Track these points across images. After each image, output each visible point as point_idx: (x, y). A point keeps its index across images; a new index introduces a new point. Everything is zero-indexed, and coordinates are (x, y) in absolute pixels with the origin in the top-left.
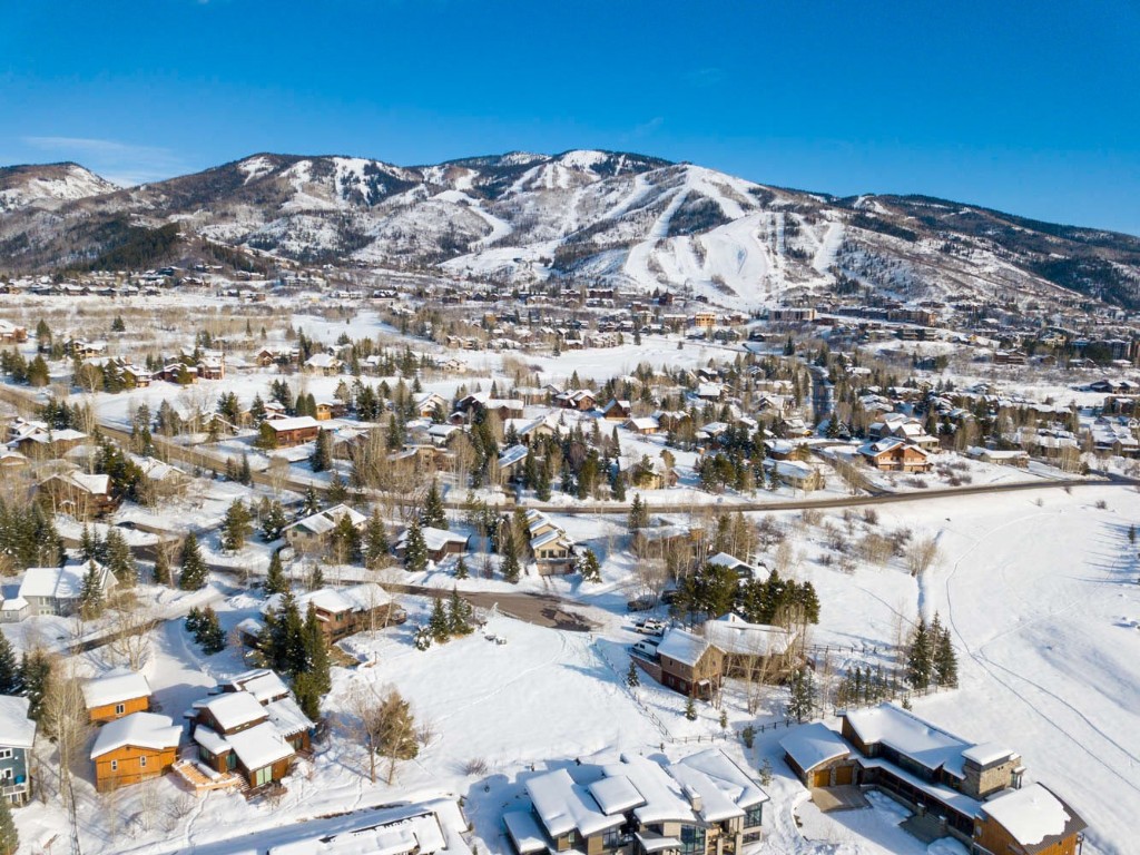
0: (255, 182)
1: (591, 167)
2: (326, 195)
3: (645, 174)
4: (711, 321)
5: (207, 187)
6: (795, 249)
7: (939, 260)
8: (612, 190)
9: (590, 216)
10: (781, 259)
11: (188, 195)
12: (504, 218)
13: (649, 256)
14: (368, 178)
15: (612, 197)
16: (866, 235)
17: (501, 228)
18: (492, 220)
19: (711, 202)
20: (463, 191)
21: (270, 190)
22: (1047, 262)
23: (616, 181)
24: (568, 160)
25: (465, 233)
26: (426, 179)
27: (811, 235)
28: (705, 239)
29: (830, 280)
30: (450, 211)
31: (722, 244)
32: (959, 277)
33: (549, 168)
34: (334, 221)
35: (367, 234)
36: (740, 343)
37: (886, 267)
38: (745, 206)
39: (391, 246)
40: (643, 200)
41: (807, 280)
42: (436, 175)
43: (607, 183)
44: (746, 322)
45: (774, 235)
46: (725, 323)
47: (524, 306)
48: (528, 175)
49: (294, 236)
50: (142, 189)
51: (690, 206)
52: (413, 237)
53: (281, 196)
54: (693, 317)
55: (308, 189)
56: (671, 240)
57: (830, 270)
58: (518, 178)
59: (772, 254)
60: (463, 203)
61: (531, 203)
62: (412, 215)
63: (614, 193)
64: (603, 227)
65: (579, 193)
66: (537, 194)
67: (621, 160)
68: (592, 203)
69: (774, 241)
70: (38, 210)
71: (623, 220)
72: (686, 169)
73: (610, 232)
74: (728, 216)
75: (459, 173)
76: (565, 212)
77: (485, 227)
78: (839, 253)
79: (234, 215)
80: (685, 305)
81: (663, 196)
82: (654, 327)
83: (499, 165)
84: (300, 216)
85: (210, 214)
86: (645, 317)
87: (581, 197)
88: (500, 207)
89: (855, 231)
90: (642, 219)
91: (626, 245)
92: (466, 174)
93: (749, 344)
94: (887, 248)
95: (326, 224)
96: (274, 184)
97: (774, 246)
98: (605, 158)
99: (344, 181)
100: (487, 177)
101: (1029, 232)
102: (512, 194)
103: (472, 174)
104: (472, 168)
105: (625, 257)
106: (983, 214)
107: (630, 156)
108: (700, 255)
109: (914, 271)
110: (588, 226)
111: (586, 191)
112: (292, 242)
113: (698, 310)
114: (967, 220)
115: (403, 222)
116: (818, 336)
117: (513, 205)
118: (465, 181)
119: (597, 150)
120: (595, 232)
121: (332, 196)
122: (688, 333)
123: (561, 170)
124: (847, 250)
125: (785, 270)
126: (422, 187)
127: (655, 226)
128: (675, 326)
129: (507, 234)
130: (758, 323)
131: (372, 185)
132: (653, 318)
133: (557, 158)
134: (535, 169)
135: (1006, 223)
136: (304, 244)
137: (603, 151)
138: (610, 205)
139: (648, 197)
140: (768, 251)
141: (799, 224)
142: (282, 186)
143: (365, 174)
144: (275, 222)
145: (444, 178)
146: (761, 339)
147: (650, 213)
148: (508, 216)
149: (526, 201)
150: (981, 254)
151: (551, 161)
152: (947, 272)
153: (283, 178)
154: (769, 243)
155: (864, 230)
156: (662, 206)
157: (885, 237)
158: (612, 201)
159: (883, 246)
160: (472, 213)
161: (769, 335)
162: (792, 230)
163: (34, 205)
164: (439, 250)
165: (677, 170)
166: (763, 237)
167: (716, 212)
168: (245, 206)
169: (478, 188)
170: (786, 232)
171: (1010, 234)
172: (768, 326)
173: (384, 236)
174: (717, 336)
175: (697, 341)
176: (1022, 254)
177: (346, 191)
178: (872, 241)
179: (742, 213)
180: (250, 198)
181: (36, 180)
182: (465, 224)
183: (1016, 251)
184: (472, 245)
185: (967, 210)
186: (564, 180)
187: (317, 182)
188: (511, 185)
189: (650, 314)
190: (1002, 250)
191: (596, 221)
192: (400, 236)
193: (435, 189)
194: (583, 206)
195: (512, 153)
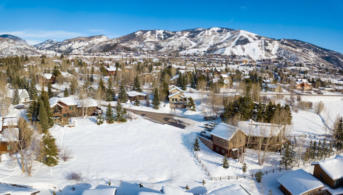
0: (139, 36)
1: (217, 31)
2: (154, 39)
3: (230, 32)
4: (246, 62)
5: (128, 38)
6: (267, 49)
7: (301, 53)
8: (222, 35)
9: (216, 42)
10: (264, 51)
11: (124, 40)
12: (195, 42)
13: (231, 50)
14: (164, 34)
15: (222, 37)
16: (284, 46)
17: (194, 44)
18: (192, 42)
19: (246, 38)
20: (186, 36)
21: (141, 38)
22: (325, 56)
23: (223, 33)
24: (211, 29)
25: (185, 45)
26: (177, 34)
27: (271, 46)
28: (245, 46)
29: (276, 57)
30: (182, 41)
31: (249, 47)
32: (306, 57)
33: (207, 31)
34: (154, 43)
35: (162, 46)
36: (254, 67)
37: (289, 54)
38: (255, 39)
39: (168, 49)
40: (229, 38)
41: (270, 57)
42: (180, 33)
43: (220, 34)
44: (256, 62)
45: (262, 45)
46: (250, 62)
47: (196, 57)
48: (201, 33)
49: (145, 47)
50: (115, 39)
51: (241, 39)
52: (173, 47)
53: (144, 39)
54: (241, 61)
55: (150, 37)
56: (236, 46)
57: (276, 54)
58: (199, 33)
59: (261, 50)
60: (186, 39)
61: (202, 38)
62: (173, 42)
63: (222, 36)
64: (220, 44)
65: (214, 36)
66: (203, 36)
67: (224, 29)
68: (217, 39)
69: (262, 47)
70: (94, 44)
71: (225, 42)
72: (240, 31)
73: (221, 45)
74: (250, 41)
75: (185, 33)
76: (210, 41)
77: (190, 44)
78: (278, 50)
79: (133, 44)
80: (239, 58)
81: (234, 37)
82: (231, 63)
83: (195, 31)
84: (147, 43)
85: (128, 43)
86: (229, 60)
87: (214, 37)
88: (194, 40)
89: (281, 45)
90: (229, 42)
91: (225, 47)
92: (187, 33)
93: (257, 67)
94: (289, 49)
95: (153, 44)
96: (142, 36)
97: (262, 48)
98: (220, 29)
99: (158, 35)
100: (192, 33)
101: (320, 50)
102: (197, 37)
103: (188, 33)
104: (188, 31)
105: (225, 50)
106: (310, 45)
107: (226, 29)
108: (244, 50)
109: (296, 55)
110: (216, 44)
111: (215, 36)
112: (145, 49)
113: (243, 59)
114: (306, 46)
115: (170, 43)
116: (275, 66)
117: (197, 39)
118: (186, 34)
119: (218, 27)
120: (217, 45)
121: (155, 39)
122: (240, 64)
123: (209, 32)
124: (280, 50)
125: (265, 54)
126: (176, 36)
127: (232, 44)
128: (237, 63)
129: (196, 46)
130: (259, 62)
131: (164, 36)
132: (231, 61)
133: (209, 29)
134: (203, 32)
135: (315, 47)
136: (147, 49)
137: (220, 28)
138: (221, 39)
139: (231, 37)
140: (261, 49)
141: (268, 43)
142: (144, 37)
143: (163, 34)
144: (141, 44)
145: (181, 34)
146: (259, 66)
147: (231, 41)
148: (196, 42)
149: (201, 38)
150: (311, 53)
151: (207, 30)
152: (304, 56)
153: (144, 35)
154: (261, 48)
155: (283, 45)
156: (234, 39)
157: (288, 47)
158: (222, 38)
159: (288, 49)
160: (187, 41)
161: (262, 65)
162: (266, 44)
163: (94, 43)
164: (179, 49)
165: (238, 31)
166: (259, 46)
167: (247, 40)
168: (136, 42)
169: (189, 36)
170: (265, 45)
171: (316, 50)
172: (261, 63)
173: (166, 47)
174: (248, 65)
175: (243, 66)
176: (320, 54)
177: (158, 38)
178: (286, 48)
179: (254, 41)
180: (137, 40)
181: (96, 39)
182: (186, 44)
183: (318, 53)
184: (187, 48)
185: (306, 44)
186: (210, 33)
187: (152, 36)
188: (197, 35)
189: (230, 59)
190: (315, 53)
191: (218, 43)
192: (170, 46)
193: (179, 36)
194: (215, 39)
195: (198, 28)
